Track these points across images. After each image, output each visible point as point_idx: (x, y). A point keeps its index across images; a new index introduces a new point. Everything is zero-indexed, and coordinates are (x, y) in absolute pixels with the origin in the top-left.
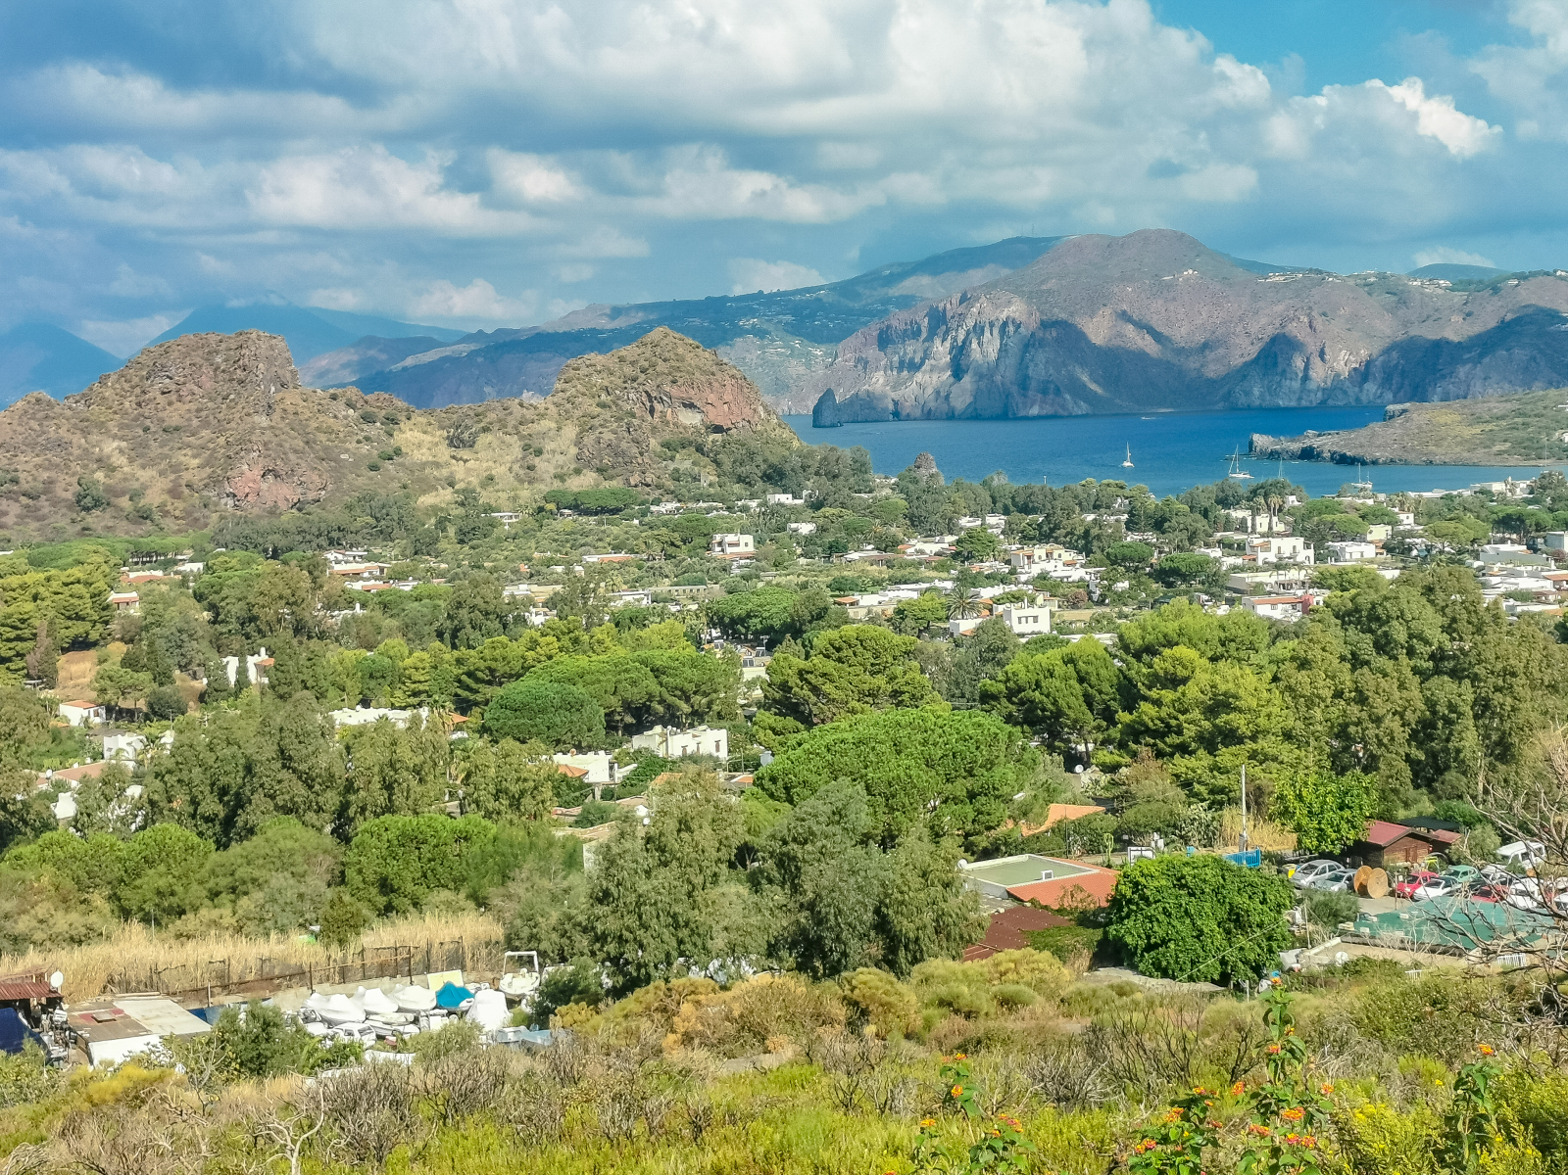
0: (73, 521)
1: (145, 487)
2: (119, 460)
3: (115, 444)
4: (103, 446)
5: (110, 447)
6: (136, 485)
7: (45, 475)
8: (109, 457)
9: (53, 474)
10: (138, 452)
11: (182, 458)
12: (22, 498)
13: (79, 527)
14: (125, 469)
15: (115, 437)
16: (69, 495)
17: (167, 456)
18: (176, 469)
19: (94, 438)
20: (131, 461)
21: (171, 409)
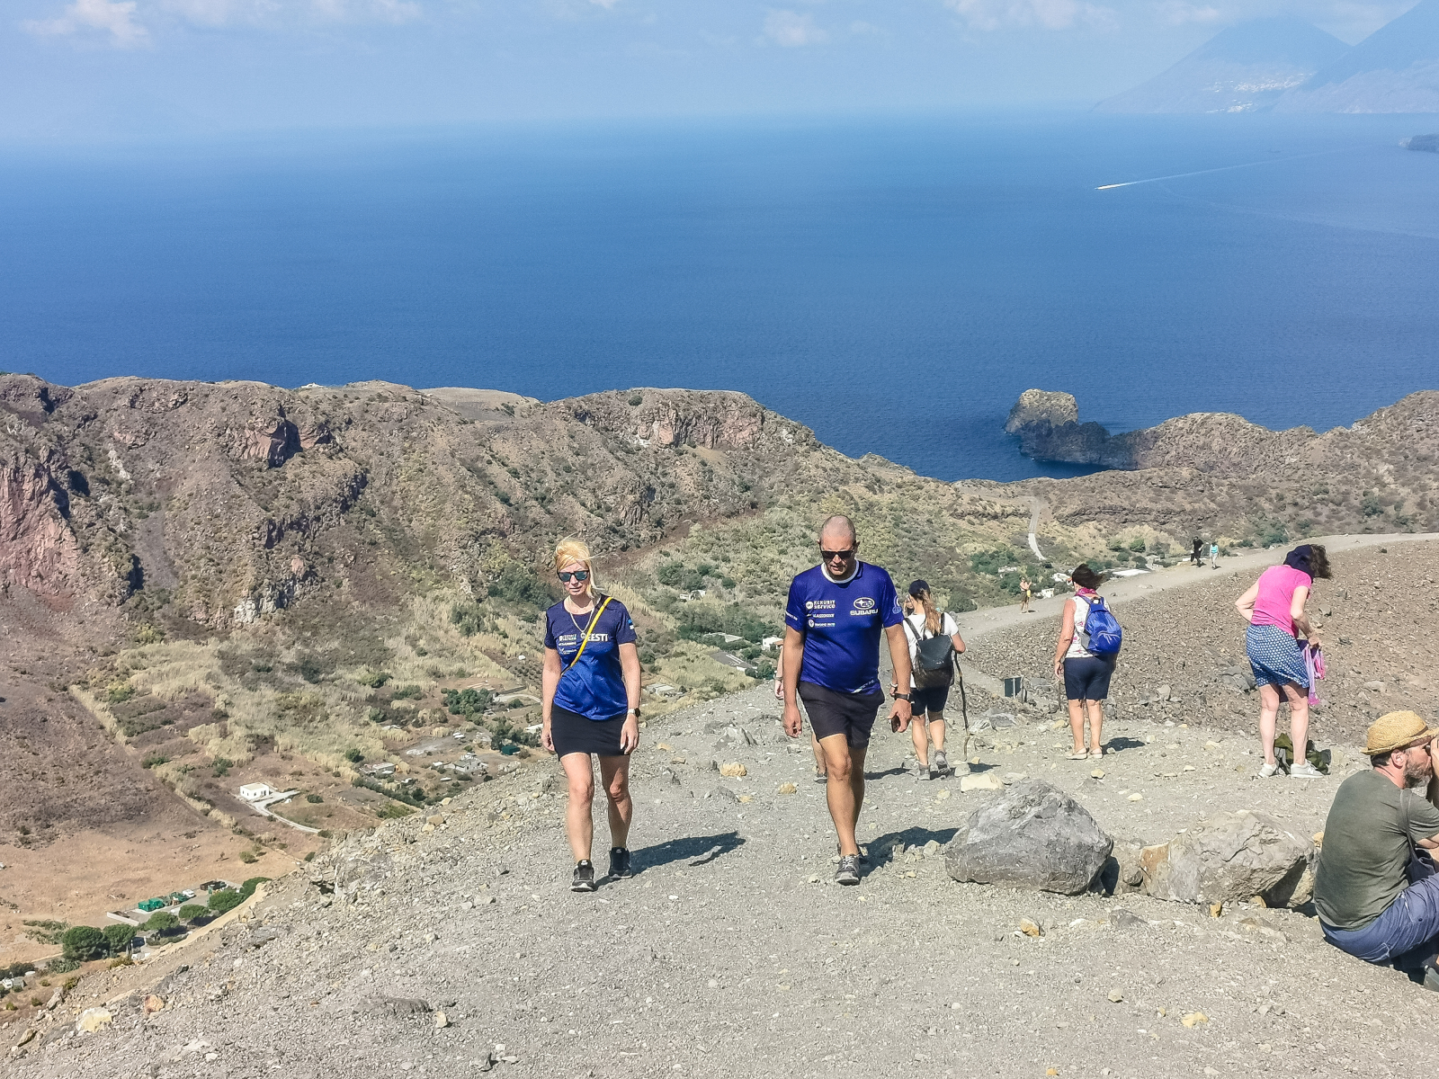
0: (1360, 522)
1: (1403, 500)
2: (1388, 479)
3: (1386, 467)
4: (1379, 467)
5: (1383, 469)
6: (1398, 498)
7: (1343, 488)
8: (1383, 476)
9: (1348, 487)
10: (1399, 472)
11: (1427, 481)
12: (1330, 504)
13: (1363, 526)
14: (1392, 486)
15: (1386, 461)
16: (1356, 503)
17: (1417, 479)
18: (1423, 488)
19: (1373, 461)
20: (1396, 479)
21: (1422, 442)
